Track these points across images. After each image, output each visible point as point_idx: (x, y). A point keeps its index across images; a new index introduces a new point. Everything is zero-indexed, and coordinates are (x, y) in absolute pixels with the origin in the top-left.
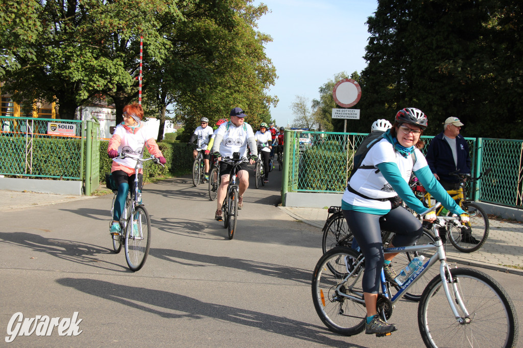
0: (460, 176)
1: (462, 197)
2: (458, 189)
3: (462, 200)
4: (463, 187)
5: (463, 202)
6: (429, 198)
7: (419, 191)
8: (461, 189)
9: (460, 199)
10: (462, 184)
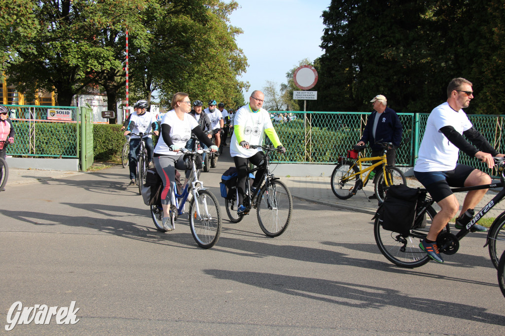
0: (384, 144)
1: (386, 162)
2: (383, 155)
3: (386, 164)
4: (386, 154)
5: (386, 167)
6: (360, 165)
7: (352, 158)
8: (385, 156)
9: (384, 163)
10: (386, 151)
